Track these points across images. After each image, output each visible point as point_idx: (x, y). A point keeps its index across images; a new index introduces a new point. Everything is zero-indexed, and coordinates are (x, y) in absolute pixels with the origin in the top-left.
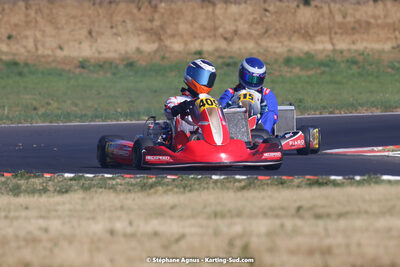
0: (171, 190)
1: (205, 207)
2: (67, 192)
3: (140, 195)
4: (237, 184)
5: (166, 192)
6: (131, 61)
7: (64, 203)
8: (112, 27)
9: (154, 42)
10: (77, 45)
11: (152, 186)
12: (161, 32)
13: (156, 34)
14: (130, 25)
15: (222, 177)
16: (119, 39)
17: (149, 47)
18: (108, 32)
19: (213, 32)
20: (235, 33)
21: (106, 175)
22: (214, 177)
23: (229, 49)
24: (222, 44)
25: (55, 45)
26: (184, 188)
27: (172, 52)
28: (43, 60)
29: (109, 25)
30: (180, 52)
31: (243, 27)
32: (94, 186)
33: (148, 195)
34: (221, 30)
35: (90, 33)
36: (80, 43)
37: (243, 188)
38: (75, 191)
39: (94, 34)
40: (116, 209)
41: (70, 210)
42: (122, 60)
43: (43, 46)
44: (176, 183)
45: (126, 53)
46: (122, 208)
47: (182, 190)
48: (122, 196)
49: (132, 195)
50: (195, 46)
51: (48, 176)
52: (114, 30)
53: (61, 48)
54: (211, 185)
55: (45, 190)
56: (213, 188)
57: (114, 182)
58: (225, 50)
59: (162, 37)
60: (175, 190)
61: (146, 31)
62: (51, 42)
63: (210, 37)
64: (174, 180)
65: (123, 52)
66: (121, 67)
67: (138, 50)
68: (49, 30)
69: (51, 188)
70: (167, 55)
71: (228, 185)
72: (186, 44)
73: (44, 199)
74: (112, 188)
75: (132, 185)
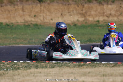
0: (89, 67)
1: (100, 73)
2: (54, 67)
3: (78, 68)
4: (111, 65)
5: (87, 68)
6: (75, 24)
7: (53, 71)
8: (69, 13)
9: (83, 18)
10: (57, 19)
11: (82, 66)
12: (85, 14)
13: (83, 15)
14: (75, 12)
15: (106, 63)
16: (71, 16)
17: (81, 19)
18: (68, 14)
19: (103, 14)
20: (110, 14)
21: (67, 62)
22: (103, 63)
23: (108, 20)
24: (106, 18)
25: (50, 19)
26: (93, 66)
27: (89, 21)
28: (46, 24)
29: (68, 12)
30: (92, 21)
31: (113, 12)
32: (63, 65)
33: (81, 69)
34: (106, 14)
35: (62, 14)
36: (58, 18)
37: (113, 66)
38: (57, 67)
39: (63, 15)
40: (70, 73)
41: (55, 74)
42: (72, 24)
43: (46, 19)
44: (90, 64)
45: (74, 21)
46: (72, 73)
47: (92, 67)
48: (72, 69)
49: (76, 69)
50: (97, 19)
51: (47, 62)
52: (70, 14)
53: (52, 20)
54: (102, 65)
55: (46, 67)
56: (103, 66)
57: (69, 64)
58: (107, 20)
59: (86, 16)
60: (90, 67)
61: (80, 14)
62: (49, 18)
63: (102, 16)
64: (89, 64)
65: (73, 21)
66: (72, 26)
67: (78, 20)
68: (48, 14)
69: (49, 66)
70: (87, 22)
71: (107, 65)
72: (94, 18)
73: (46, 70)
74: (69, 66)
75: (76, 65)
